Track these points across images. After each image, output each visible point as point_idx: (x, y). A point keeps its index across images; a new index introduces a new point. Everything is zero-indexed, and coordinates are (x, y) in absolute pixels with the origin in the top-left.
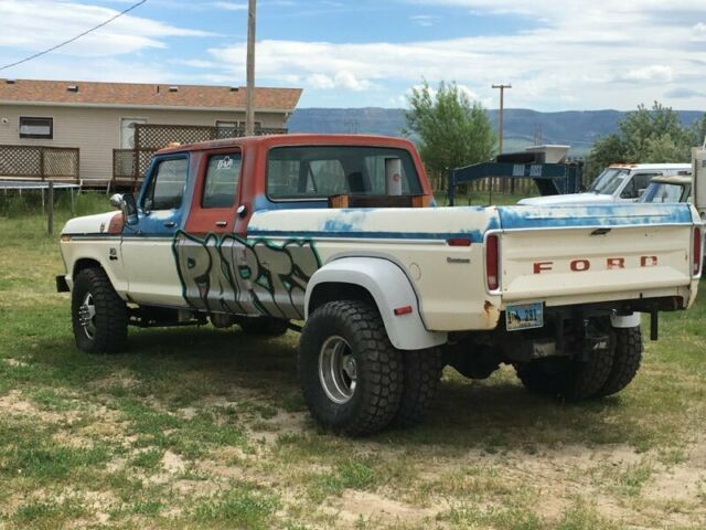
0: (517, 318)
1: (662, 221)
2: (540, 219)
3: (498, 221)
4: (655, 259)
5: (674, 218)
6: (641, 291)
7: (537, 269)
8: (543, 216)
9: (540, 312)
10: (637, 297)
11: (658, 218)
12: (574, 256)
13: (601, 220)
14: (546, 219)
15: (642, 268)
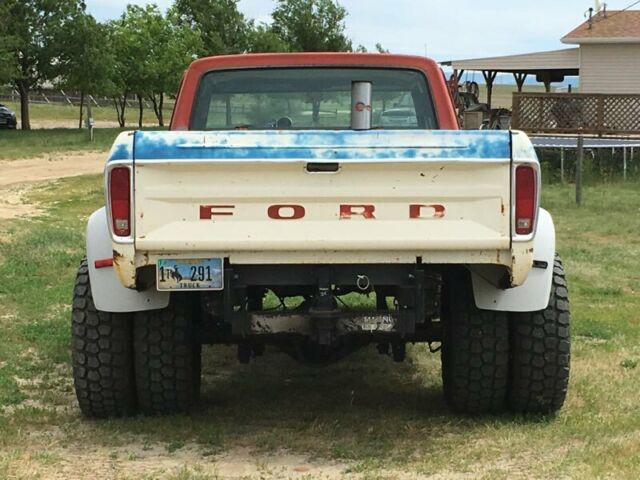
0: (176, 275)
1: (444, 154)
2: (204, 148)
3: (130, 149)
4: (440, 209)
5: (473, 151)
6: (419, 252)
7: (206, 213)
8: (207, 145)
9: (218, 271)
10: (413, 260)
11: (438, 152)
12: (273, 199)
13: (318, 152)
14: (213, 148)
15: (414, 221)
